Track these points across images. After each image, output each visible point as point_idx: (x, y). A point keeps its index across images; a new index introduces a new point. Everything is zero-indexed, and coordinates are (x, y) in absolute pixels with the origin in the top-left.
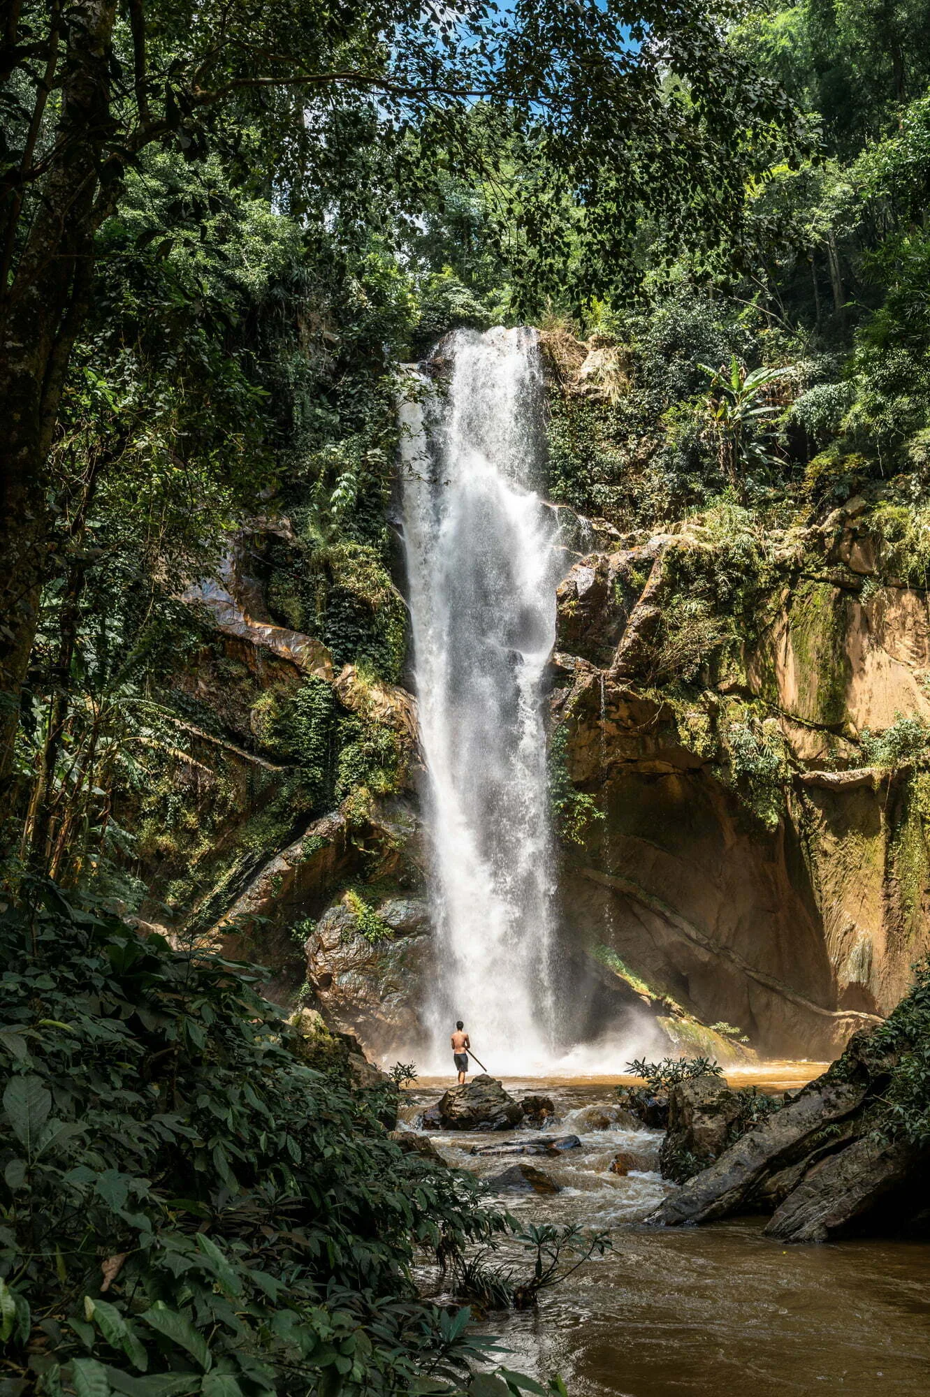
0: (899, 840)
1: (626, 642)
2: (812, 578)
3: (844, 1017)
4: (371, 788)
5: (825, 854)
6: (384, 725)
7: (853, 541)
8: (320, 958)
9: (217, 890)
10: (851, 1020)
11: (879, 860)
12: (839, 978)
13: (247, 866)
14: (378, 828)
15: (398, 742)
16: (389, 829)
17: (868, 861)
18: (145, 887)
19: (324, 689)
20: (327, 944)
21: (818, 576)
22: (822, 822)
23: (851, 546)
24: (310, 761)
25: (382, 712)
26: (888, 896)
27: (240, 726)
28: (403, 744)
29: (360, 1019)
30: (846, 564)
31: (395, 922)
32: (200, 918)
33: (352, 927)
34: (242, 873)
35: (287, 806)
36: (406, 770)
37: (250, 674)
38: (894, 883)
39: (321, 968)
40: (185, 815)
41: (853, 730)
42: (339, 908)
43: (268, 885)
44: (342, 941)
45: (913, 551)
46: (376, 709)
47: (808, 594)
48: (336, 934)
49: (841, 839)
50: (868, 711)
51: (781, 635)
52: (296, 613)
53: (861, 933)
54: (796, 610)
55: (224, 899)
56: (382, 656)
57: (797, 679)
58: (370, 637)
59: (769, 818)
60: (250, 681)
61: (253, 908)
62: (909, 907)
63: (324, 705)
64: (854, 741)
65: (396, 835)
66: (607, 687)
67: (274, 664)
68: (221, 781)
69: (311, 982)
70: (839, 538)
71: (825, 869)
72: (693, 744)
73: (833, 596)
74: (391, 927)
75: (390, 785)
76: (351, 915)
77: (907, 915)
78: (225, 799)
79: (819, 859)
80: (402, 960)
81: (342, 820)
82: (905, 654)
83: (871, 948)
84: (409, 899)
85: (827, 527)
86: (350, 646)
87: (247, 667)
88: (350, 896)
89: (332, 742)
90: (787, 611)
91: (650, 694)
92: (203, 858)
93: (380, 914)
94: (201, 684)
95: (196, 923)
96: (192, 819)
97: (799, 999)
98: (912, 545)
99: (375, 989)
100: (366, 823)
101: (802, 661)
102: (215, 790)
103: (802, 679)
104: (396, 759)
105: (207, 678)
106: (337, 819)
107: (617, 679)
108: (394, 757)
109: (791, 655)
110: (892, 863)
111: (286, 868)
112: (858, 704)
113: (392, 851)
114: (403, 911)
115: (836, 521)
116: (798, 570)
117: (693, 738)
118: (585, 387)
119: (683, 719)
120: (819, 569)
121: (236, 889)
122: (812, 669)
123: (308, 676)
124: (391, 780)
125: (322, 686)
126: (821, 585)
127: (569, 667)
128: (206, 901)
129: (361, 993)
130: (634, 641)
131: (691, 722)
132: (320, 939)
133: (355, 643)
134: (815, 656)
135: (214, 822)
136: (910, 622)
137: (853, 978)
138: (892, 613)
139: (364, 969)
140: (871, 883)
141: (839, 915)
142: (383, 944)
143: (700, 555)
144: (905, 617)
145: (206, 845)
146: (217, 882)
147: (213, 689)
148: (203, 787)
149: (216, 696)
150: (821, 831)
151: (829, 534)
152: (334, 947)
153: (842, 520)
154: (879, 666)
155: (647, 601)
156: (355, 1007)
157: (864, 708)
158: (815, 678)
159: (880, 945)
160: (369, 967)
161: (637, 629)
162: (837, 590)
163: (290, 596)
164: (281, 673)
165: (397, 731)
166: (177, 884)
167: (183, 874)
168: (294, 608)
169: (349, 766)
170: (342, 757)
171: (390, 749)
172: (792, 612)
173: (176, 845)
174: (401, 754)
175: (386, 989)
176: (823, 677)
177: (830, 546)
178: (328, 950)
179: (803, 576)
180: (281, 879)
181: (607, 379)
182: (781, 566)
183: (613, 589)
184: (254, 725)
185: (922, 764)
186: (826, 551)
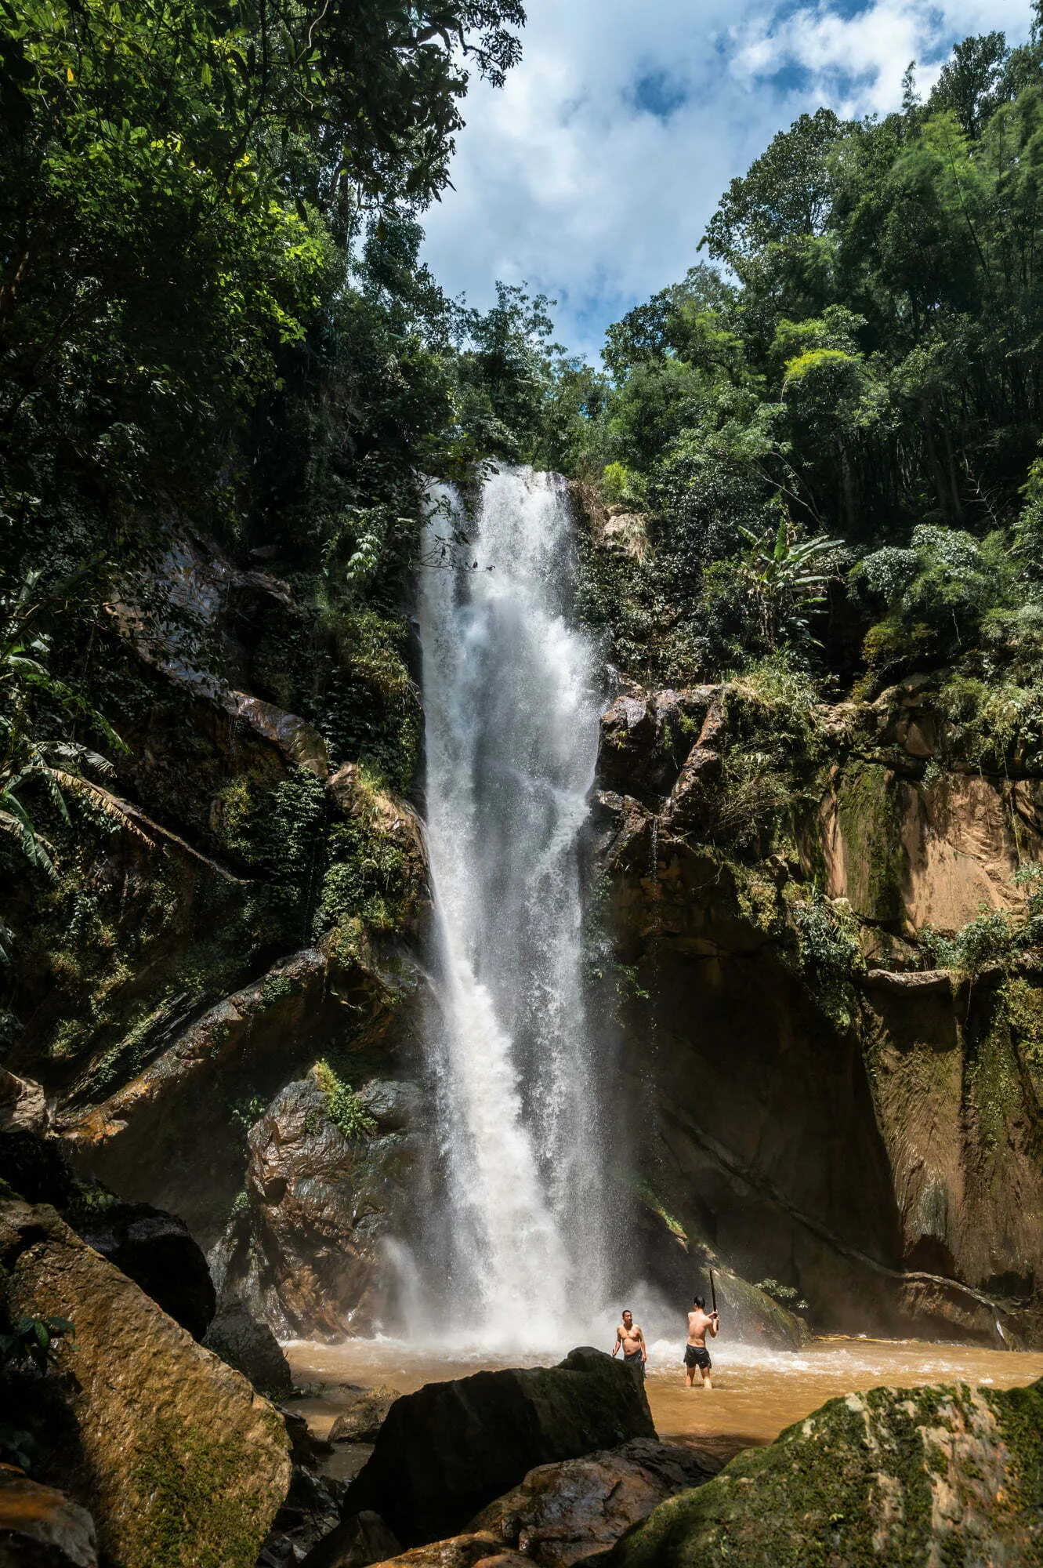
0: (976, 1060)
1: (683, 787)
2: (862, 758)
3: (913, 1280)
4: (365, 920)
5: (886, 1070)
6: (391, 842)
7: (910, 721)
8: (272, 1154)
9: (129, 1040)
10: (922, 1285)
11: (955, 1081)
12: (907, 1228)
13: (177, 1011)
14: (370, 976)
15: (405, 866)
16: (385, 979)
17: (939, 1083)
18: (20, 1025)
19: (314, 786)
20: (284, 1134)
21: (868, 756)
22: (882, 1032)
23: (908, 726)
24: (284, 876)
25: (389, 824)
26: (965, 1128)
27: (194, 817)
28: (411, 868)
29: (322, 1253)
30: (902, 745)
31: (380, 1110)
32: (97, 1081)
33: (321, 1112)
34: (169, 1020)
35: (245, 934)
36: (413, 903)
37: (217, 753)
38: (971, 1112)
39: (272, 1169)
40: (97, 926)
41: (912, 929)
42: (304, 1083)
43: (207, 1038)
44: (306, 1132)
45: (987, 733)
46: (381, 820)
47: (858, 774)
48: (299, 1120)
49: (904, 1052)
50: (929, 909)
51: (829, 815)
52: (286, 692)
53: (932, 1171)
54: (844, 789)
55: (138, 1056)
56: (392, 758)
57: (846, 865)
58: (378, 735)
59: (839, 1017)
60: (216, 762)
61: (181, 1070)
62: (992, 1143)
63: (312, 805)
64: (912, 942)
65: (392, 988)
66: (660, 836)
67: (253, 745)
68: (159, 885)
69: (253, 1189)
70: (895, 716)
71: (885, 1089)
72: (756, 917)
73: (886, 778)
74: (374, 1116)
75: (391, 920)
76: (321, 1095)
77: (988, 1153)
78: (160, 911)
79: (878, 1075)
80: (386, 1165)
81: (322, 959)
82: (973, 846)
83: (946, 1192)
84: (401, 1080)
85: (880, 704)
86: (352, 740)
87: (214, 743)
88: (320, 1068)
89: (316, 856)
90: (836, 790)
91: (708, 851)
92: (115, 991)
93: (361, 1096)
94: (149, 754)
95: (89, 1087)
96: (107, 934)
97: (854, 1253)
98: (986, 727)
99: (346, 1207)
100: (355, 966)
101: (851, 846)
102: (147, 896)
103: (851, 867)
104: (403, 887)
105: (157, 747)
106: (315, 958)
107: (671, 829)
108: (399, 883)
109: (839, 839)
110: (969, 1087)
111: (236, 1017)
112: (917, 899)
113: (386, 1009)
114: (392, 1095)
115: (891, 699)
116: (847, 748)
117: (757, 908)
118: (610, 544)
119: (745, 887)
120: (869, 749)
121: (157, 1042)
122: (862, 856)
123: (296, 767)
124: (392, 914)
125: (312, 781)
126: (872, 766)
127: (616, 807)
128: (111, 1055)
129: (327, 1211)
130: (694, 785)
131: (754, 890)
132: (275, 1126)
133: (359, 738)
134: (866, 843)
135: (139, 941)
136: (980, 810)
137: (927, 1229)
138: (958, 800)
139: (334, 1176)
140: (944, 1110)
141: (904, 1148)
142: (363, 1142)
143: (758, 707)
144: (974, 806)
145: (122, 973)
146: (130, 1029)
147: (164, 764)
148: (131, 889)
149: (167, 773)
150: (881, 1042)
151: (883, 712)
152: (293, 1140)
153: (898, 698)
154: (942, 859)
155: (706, 744)
156: (318, 1234)
157: (923, 904)
158: (866, 867)
159: (957, 1189)
160: (340, 1173)
161: (697, 773)
162: (889, 774)
163: (282, 671)
164: (258, 757)
165: (406, 851)
166: (69, 1026)
167: (83, 1013)
168: (285, 685)
169: (339, 888)
170: (329, 876)
171: (396, 873)
172: (841, 792)
173: (77, 967)
174: (409, 882)
175: (361, 1209)
176: (874, 866)
177: (884, 724)
178: (285, 1142)
179: (852, 755)
180: (227, 1032)
181: (632, 541)
182: (830, 739)
183: (662, 730)
184: (214, 819)
185: (1014, 969)
186: (878, 730)
